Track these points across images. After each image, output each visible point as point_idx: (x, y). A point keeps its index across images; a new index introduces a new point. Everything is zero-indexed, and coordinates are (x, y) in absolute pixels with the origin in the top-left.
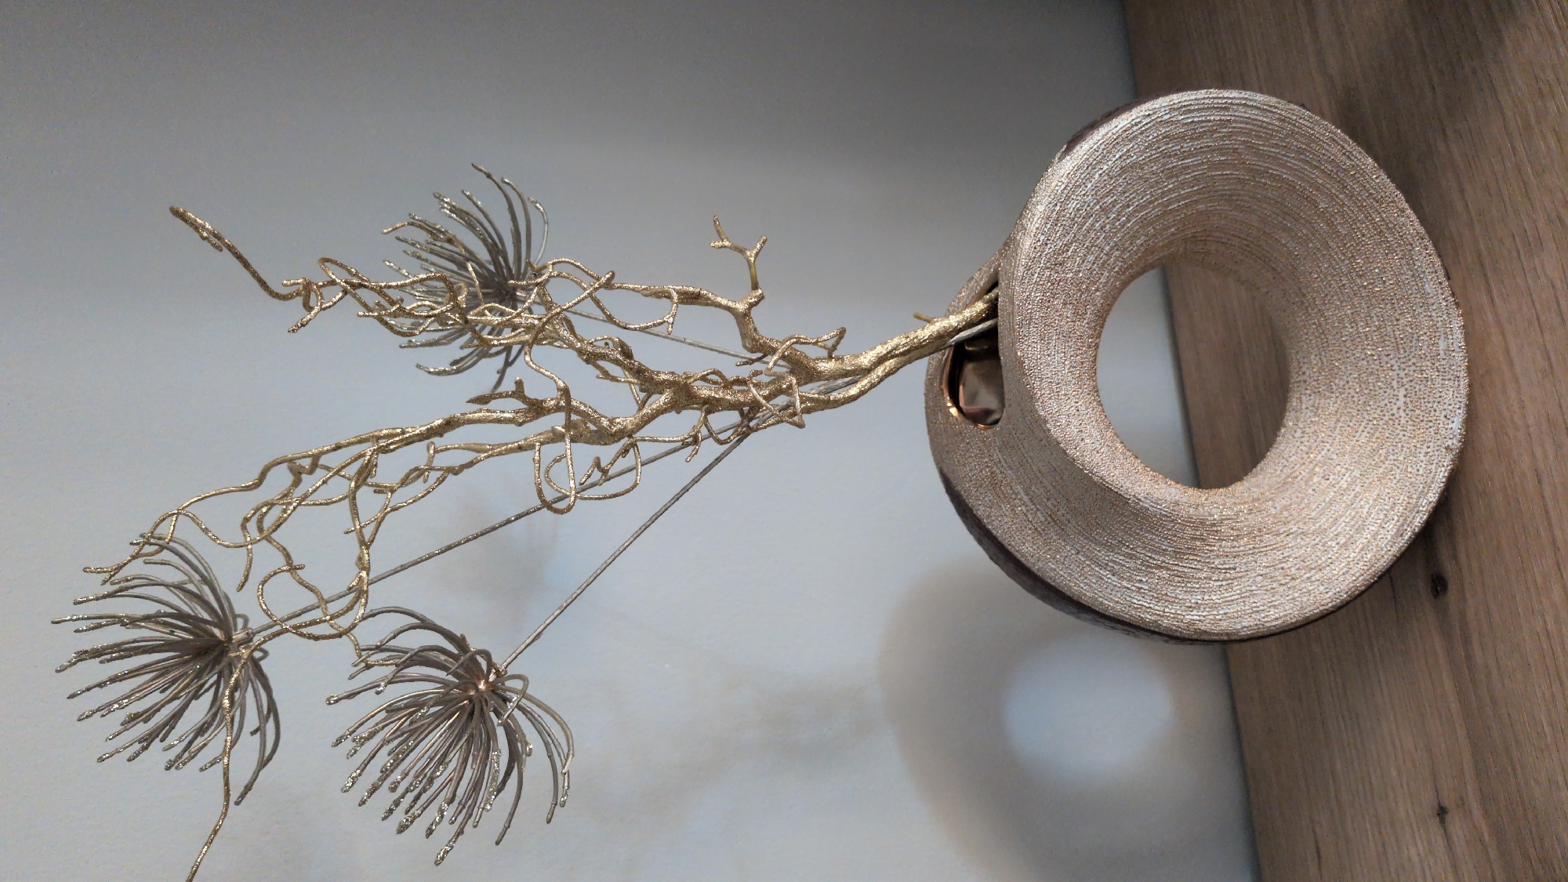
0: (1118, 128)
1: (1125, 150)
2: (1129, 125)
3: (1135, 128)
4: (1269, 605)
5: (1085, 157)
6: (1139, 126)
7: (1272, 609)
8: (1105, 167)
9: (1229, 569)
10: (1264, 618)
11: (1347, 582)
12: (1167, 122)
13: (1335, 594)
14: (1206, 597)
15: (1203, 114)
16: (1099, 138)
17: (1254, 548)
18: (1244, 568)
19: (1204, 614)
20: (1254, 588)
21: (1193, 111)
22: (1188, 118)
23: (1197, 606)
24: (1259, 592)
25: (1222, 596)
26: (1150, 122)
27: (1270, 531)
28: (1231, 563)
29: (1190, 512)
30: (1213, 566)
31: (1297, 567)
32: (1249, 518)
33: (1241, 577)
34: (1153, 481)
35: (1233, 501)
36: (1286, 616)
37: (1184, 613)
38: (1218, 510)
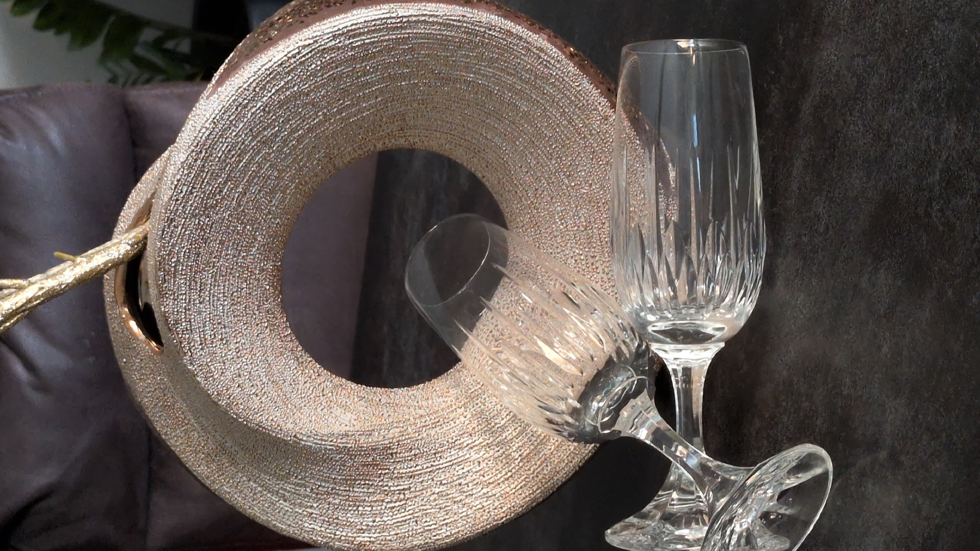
0: (272, 63)
1: (283, 83)
2: (286, 58)
3: (292, 61)
4: (441, 523)
5: (233, 98)
6: (298, 57)
7: (444, 527)
8: (260, 104)
9: (404, 489)
10: (435, 536)
11: (523, 495)
12: (332, 49)
13: (510, 508)
14: (377, 520)
15: (376, 35)
16: (250, 76)
17: (432, 466)
18: (419, 487)
19: (375, 535)
20: (428, 507)
21: (364, 33)
22: (358, 41)
23: (369, 529)
24: (433, 510)
25: (394, 517)
26: (311, 52)
27: (452, 445)
28: (405, 484)
29: (361, 441)
30: (386, 488)
31: (475, 482)
32: (433, 432)
33: (415, 497)
34: (325, 410)
35: (421, 412)
36: (458, 532)
37: (355, 535)
38: (398, 430)
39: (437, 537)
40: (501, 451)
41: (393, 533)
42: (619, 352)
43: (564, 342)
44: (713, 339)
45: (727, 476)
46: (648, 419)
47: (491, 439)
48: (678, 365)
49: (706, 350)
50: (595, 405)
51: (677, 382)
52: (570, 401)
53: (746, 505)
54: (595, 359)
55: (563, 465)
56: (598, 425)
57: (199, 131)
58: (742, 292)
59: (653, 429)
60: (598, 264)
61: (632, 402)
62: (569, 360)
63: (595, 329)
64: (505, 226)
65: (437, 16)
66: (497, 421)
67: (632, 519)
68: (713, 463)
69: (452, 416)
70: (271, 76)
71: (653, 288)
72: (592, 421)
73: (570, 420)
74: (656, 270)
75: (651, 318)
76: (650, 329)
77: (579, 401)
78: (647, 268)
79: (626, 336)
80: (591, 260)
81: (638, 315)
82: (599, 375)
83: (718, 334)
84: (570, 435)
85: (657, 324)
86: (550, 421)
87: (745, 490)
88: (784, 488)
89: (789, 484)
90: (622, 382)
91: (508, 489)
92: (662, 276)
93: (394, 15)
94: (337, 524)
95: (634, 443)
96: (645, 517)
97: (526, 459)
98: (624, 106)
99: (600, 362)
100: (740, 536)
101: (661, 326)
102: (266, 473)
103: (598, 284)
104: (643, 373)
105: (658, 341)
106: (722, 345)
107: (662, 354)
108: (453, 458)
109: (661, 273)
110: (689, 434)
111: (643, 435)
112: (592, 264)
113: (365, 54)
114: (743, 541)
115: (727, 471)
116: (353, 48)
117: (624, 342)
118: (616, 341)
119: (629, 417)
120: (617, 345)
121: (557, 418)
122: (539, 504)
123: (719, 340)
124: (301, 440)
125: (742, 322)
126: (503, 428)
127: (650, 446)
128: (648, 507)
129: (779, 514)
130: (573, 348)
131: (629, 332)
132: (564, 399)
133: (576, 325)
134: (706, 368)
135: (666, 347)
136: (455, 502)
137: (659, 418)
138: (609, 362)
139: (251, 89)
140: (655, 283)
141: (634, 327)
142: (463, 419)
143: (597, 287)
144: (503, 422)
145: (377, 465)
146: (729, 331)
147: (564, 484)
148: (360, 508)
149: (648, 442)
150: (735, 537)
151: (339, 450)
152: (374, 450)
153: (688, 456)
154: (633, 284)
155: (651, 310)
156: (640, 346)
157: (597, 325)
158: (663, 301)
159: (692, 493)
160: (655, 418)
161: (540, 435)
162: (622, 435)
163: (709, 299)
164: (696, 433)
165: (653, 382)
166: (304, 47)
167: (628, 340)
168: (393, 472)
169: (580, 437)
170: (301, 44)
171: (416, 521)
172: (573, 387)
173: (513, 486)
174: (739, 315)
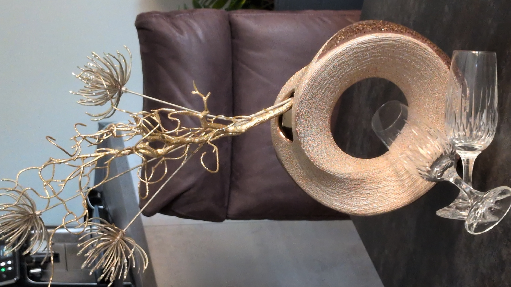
1: (340, 59)
6: (346, 51)
7: (380, 207)
8: (332, 65)
12: (357, 48)
14: (358, 203)
15: (371, 44)
18: (373, 193)
19: (357, 208)
20: (375, 200)
21: (367, 43)
22: (365, 45)
24: (377, 201)
25: (364, 203)
27: (385, 180)
28: (368, 192)
29: (355, 176)
30: (362, 193)
31: (392, 193)
32: (378, 175)
33: (371, 196)
34: (343, 165)
35: (375, 168)
36: (385, 210)
37: (350, 208)
38: (367, 173)
39: (377, 211)
40: (401, 183)
41: (363, 208)
42: (445, 152)
43: (426, 147)
44: (477, 150)
45: (478, 195)
46: (453, 175)
47: (398, 179)
48: (465, 158)
49: (475, 153)
50: (436, 169)
51: (464, 163)
52: (427, 168)
53: (483, 204)
54: (437, 154)
55: (423, 189)
56: (437, 176)
57: (313, 73)
58: (488, 135)
59: (455, 179)
60: (440, 121)
61: (448, 169)
62: (428, 154)
63: (438, 144)
64: (407, 105)
65: (391, 38)
66: (400, 173)
67: (446, 208)
68: (474, 191)
69: (385, 170)
70: (337, 56)
71: (458, 132)
72: (434, 174)
73: (427, 174)
74: (459, 127)
75: (457, 142)
76: (456, 145)
77: (430, 168)
78: (456, 125)
79: (448, 147)
80: (437, 119)
81: (452, 141)
82: (438, 159)
83: (480, 148)
84: (427, 179)
85: (458, 144)
86: (420, 174)
87: (483, 199)
88: (497, 200)
89: (498, 199)
90: (445, 162)
91: (403, 196)
92: (461, 128)
93: (378, 37)
94: (344, 203)
95: (448, 183)
96: (450, 207)
97: (410, 186)
98: (453, 68)
99: (438, 155)
100: (481, 214)
101: (460, 145)
102: (322, 185)
103: (439, 128)
104: (453, 160)
105: (459, 149)
106: (480, 152)
107: (459, 154)
108: (385, 184)
109: (461, 127)
110: (467, 181)
111: (451, 180)
112: (438, 121)
113: (367, 49)
114: (482, 217)
115: (478, 193)
116: (363, 48)
117: (447, 149)
118: (444, 148)
119: (447, 174)
120: (445, 150)
121: (423, 173)
122: (413, 202)
123: (479, 151)
124: (336, 174)
125: (488, 145)
126: (403, 175)
127: (454, 184)
128: (451, 204)
129: (494, 208)
130: (429, 150)
131: (449, 145)
132: (426, 167)
133: (431, 142)
134: (475, 159)
135: (462, 152)
136: (384, 199)
137: (457, 175)
138: (442, 155)
139: (330, 60)
140: (459, 130)
141: (451, 144)
142: (389, 171)
143: (439, 129)
144: (402, 173)
145: (359, 185)
146: (483, 148)
147: (423, 196)
148: (352, 199)
149: (453, 183)
150: (479, 215)
151: (347, 179)
152: (359, 179)
153: (466, 188)
154: (451, 130)
155: (457, 139)
156: (452, 151)
157: (438, 143)
158: (461, 137)
159: (466, 201)
160: (456, 175)
161: (415, 179)
162: (445, 180)
163: (477, 137)
164: (469, 181)
165: (456, 163)
166: (348, 47)
167: (448, 149)
168: (364, 188)
169: (429, 179)
170: (347, 46)
171: (371, 205)
172: (429, 163)
173: (405, 195)
174: (487, 142)
